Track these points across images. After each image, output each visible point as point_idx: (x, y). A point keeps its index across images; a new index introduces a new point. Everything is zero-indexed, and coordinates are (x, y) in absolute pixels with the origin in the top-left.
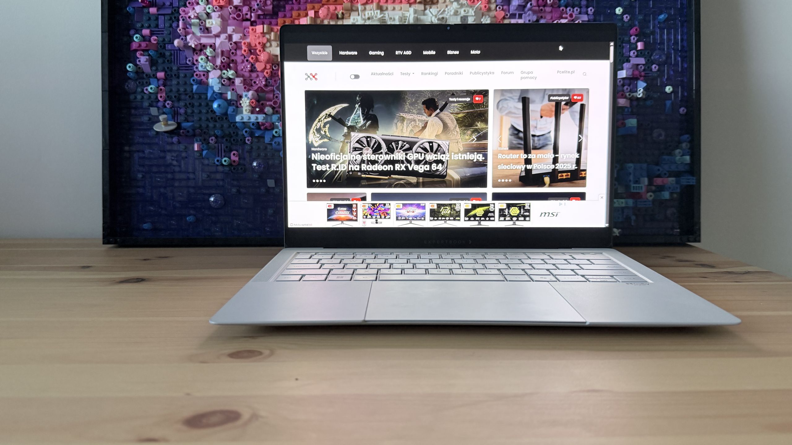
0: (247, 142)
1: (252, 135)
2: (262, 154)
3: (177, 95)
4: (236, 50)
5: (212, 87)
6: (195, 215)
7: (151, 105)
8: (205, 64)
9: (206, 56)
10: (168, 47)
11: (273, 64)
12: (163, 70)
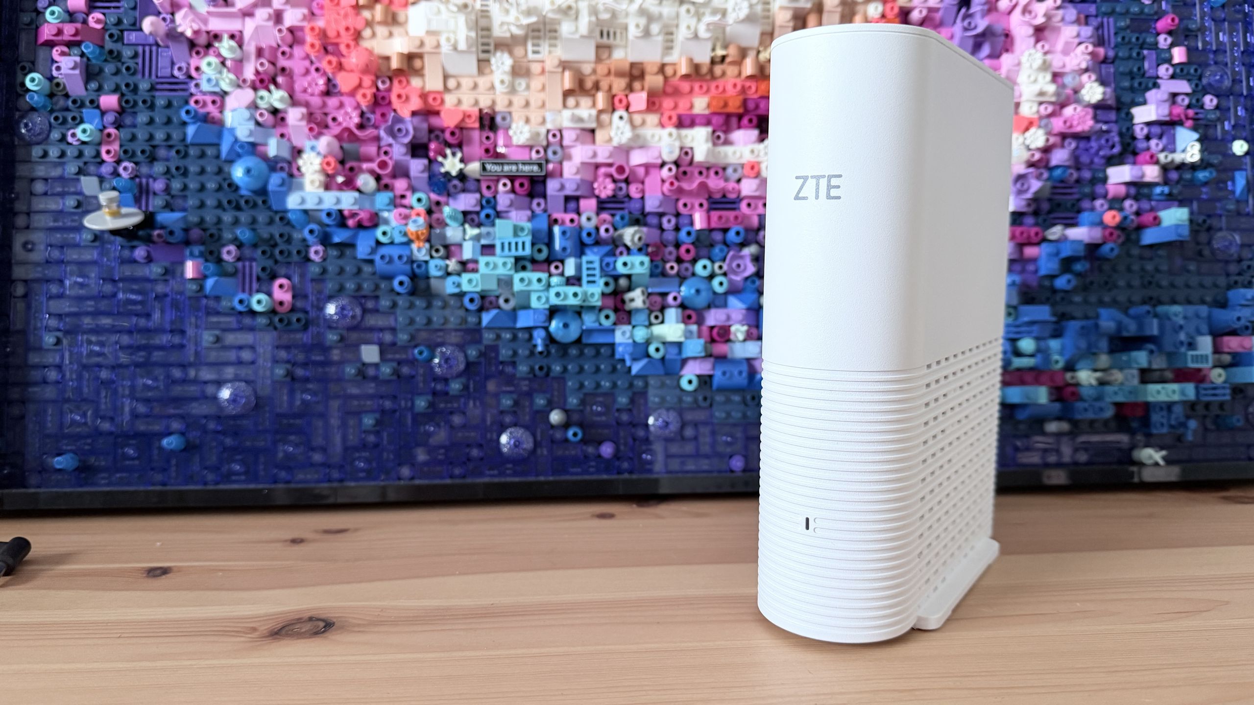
0: (312, 256)
1: (325, 240)
2: (350, 286)
3: (148, 148)
4: (291, 46)
5: (232, 130)
6: (183, 434)
7: (81, 172)
8: (218, 76)
9: (221, 60)
10: (129, 39)
11: (377, 77)
12: (116, 89)
